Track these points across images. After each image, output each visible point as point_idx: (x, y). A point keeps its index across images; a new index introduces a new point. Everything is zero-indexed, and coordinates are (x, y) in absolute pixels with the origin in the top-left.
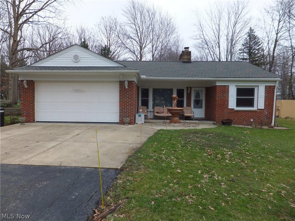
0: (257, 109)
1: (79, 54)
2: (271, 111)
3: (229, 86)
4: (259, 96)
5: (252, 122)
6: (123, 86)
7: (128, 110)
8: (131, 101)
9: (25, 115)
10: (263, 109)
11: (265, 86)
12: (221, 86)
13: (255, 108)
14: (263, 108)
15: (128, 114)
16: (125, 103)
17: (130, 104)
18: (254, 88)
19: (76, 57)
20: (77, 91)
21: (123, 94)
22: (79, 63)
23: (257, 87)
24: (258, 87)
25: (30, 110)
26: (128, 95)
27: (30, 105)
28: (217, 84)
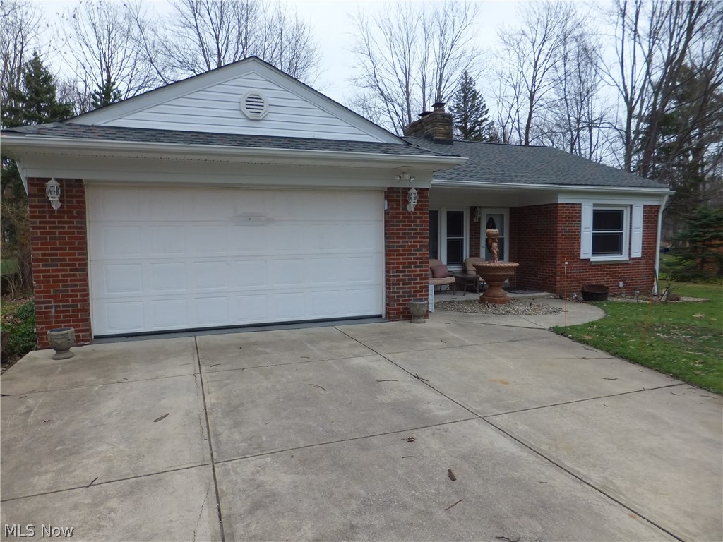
0: (627, 258)
1: (263, 94)
2: (651, 261)
3: (580, 204)
4: (633, 229)
5: (620, 288)
6: (399, 205)
7: (414, 275)
8: (421, 250)
9: (55, 317)
10: (638, 258)
11: (644, 206)
12: (566, 204)
13: (624, 257)
14: (639, 255)
15: (414, 287)
16: (405, 255)
17: (420, 258)
18: (623, 210)
19: (255, 104)
20: (249, 219)
21: (400, 230)
22: (263, 124)
23: (629, 209)
24: (631, 208)
25: (76, 296)
26: (412, 230)
27: (75, 275)
28: (560, 201)
